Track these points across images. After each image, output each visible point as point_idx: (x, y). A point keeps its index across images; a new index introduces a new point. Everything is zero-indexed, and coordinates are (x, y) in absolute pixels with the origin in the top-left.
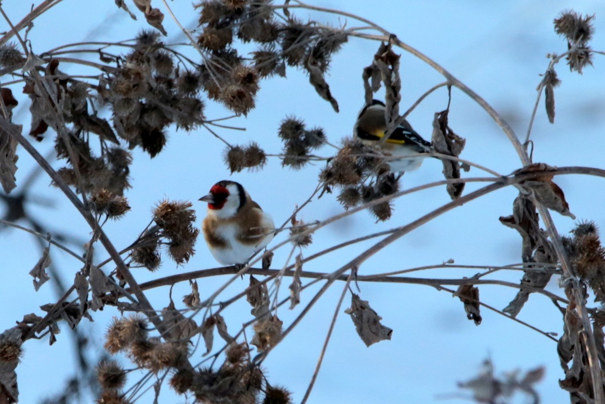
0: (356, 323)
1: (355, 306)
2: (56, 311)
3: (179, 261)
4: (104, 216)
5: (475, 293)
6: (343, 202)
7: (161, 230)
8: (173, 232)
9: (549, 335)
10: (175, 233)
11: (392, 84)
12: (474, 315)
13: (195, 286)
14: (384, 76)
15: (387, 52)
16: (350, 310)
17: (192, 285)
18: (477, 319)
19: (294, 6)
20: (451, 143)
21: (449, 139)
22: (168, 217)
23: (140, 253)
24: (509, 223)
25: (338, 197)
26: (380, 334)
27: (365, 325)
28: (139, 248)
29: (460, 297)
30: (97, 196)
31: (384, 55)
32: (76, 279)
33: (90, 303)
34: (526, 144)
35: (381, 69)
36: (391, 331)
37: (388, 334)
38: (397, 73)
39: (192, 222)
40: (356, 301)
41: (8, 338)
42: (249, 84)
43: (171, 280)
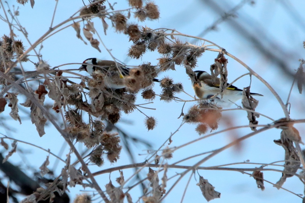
0: (202, 190)
1: (201, 182)
2: (53, 187)
3: (112, 161)
4: (75, 140)
5: (261, 175)
6: (198, 131)
7: (103, 147)
8: (108, 148)
9: (299, 195)
10: (109, 148)
11: (223, 73)
12: (261, 186)
13: (122, 173)
14: (220, 69)
15: (221, 58)
16: (199, 184)
17: (120, 173)
18: (262, 188)
19: (176, 34)
20: (252, 103)
21: (250, 100)
22: (106, 140)
23: (93, 158)
24: (279, 143)
25: (196, 129)
26: (214, 196)
27: (207, 191)
28: (93, 155)
29: (254, 177)
30: (72, 130)
31: (219, 59)
32: (62, 171)
33: (69, 183)
34: (287, 104)
35: (218, 66)
36: (220, 194)
37: (219, 195)
38: (225, 68)
39: (119, 143)
40: (201, 179)
41: (29, 200)
42: (137, 76)
43: (110, 170)
